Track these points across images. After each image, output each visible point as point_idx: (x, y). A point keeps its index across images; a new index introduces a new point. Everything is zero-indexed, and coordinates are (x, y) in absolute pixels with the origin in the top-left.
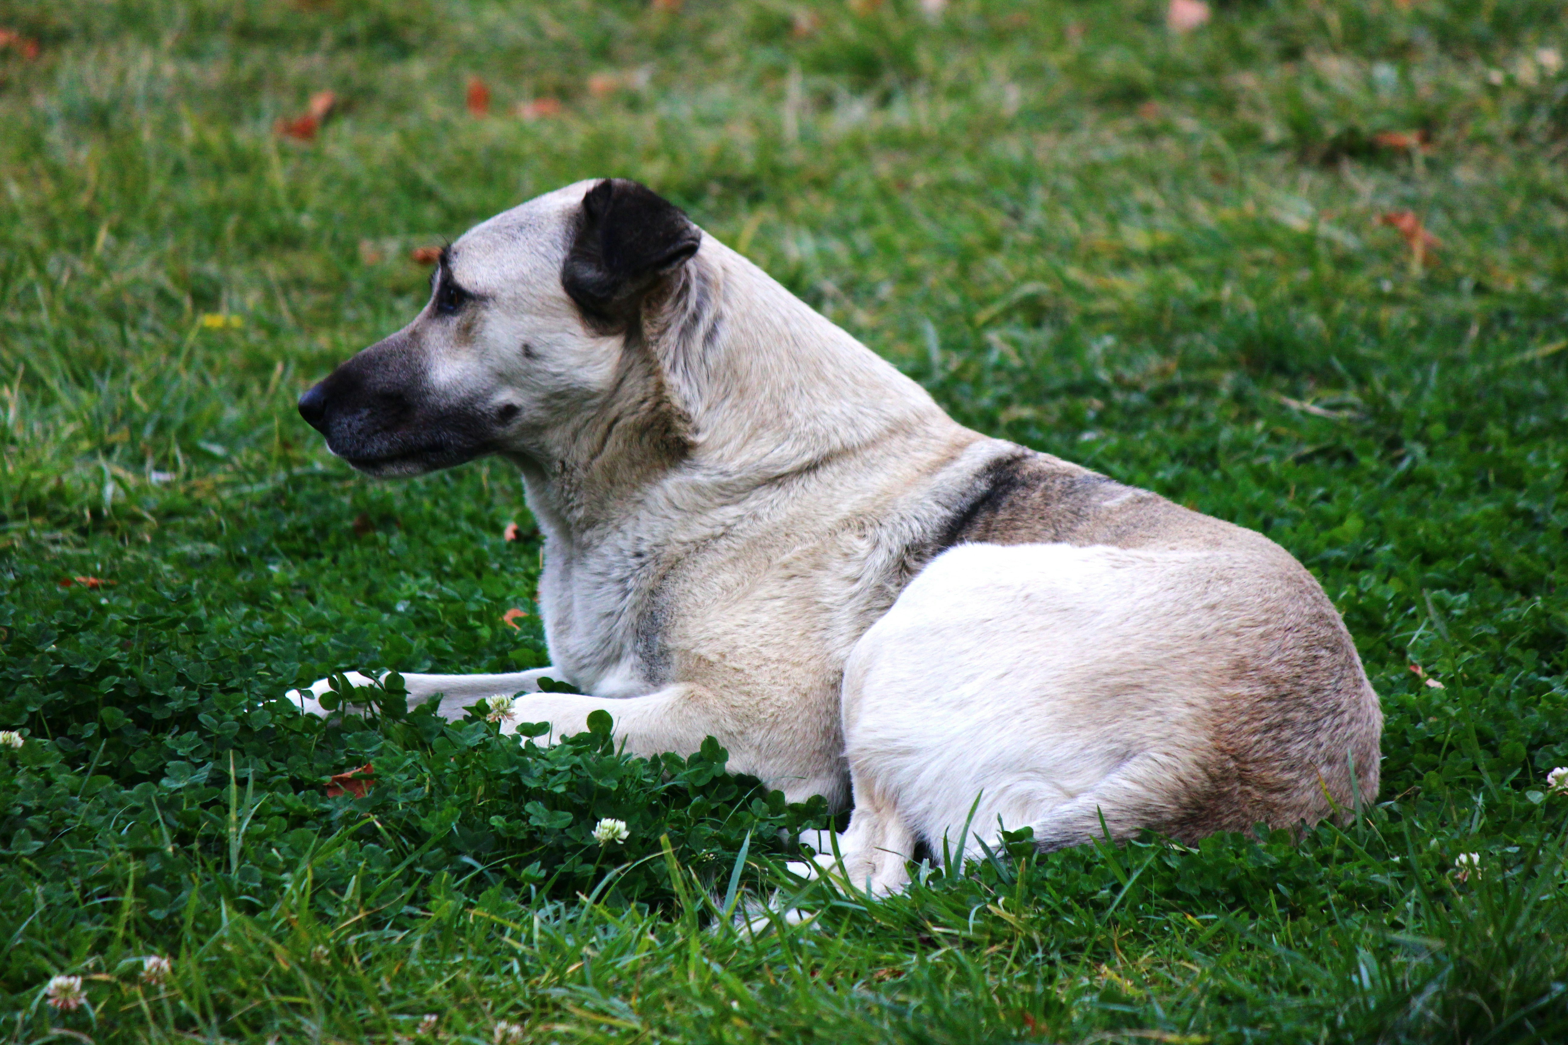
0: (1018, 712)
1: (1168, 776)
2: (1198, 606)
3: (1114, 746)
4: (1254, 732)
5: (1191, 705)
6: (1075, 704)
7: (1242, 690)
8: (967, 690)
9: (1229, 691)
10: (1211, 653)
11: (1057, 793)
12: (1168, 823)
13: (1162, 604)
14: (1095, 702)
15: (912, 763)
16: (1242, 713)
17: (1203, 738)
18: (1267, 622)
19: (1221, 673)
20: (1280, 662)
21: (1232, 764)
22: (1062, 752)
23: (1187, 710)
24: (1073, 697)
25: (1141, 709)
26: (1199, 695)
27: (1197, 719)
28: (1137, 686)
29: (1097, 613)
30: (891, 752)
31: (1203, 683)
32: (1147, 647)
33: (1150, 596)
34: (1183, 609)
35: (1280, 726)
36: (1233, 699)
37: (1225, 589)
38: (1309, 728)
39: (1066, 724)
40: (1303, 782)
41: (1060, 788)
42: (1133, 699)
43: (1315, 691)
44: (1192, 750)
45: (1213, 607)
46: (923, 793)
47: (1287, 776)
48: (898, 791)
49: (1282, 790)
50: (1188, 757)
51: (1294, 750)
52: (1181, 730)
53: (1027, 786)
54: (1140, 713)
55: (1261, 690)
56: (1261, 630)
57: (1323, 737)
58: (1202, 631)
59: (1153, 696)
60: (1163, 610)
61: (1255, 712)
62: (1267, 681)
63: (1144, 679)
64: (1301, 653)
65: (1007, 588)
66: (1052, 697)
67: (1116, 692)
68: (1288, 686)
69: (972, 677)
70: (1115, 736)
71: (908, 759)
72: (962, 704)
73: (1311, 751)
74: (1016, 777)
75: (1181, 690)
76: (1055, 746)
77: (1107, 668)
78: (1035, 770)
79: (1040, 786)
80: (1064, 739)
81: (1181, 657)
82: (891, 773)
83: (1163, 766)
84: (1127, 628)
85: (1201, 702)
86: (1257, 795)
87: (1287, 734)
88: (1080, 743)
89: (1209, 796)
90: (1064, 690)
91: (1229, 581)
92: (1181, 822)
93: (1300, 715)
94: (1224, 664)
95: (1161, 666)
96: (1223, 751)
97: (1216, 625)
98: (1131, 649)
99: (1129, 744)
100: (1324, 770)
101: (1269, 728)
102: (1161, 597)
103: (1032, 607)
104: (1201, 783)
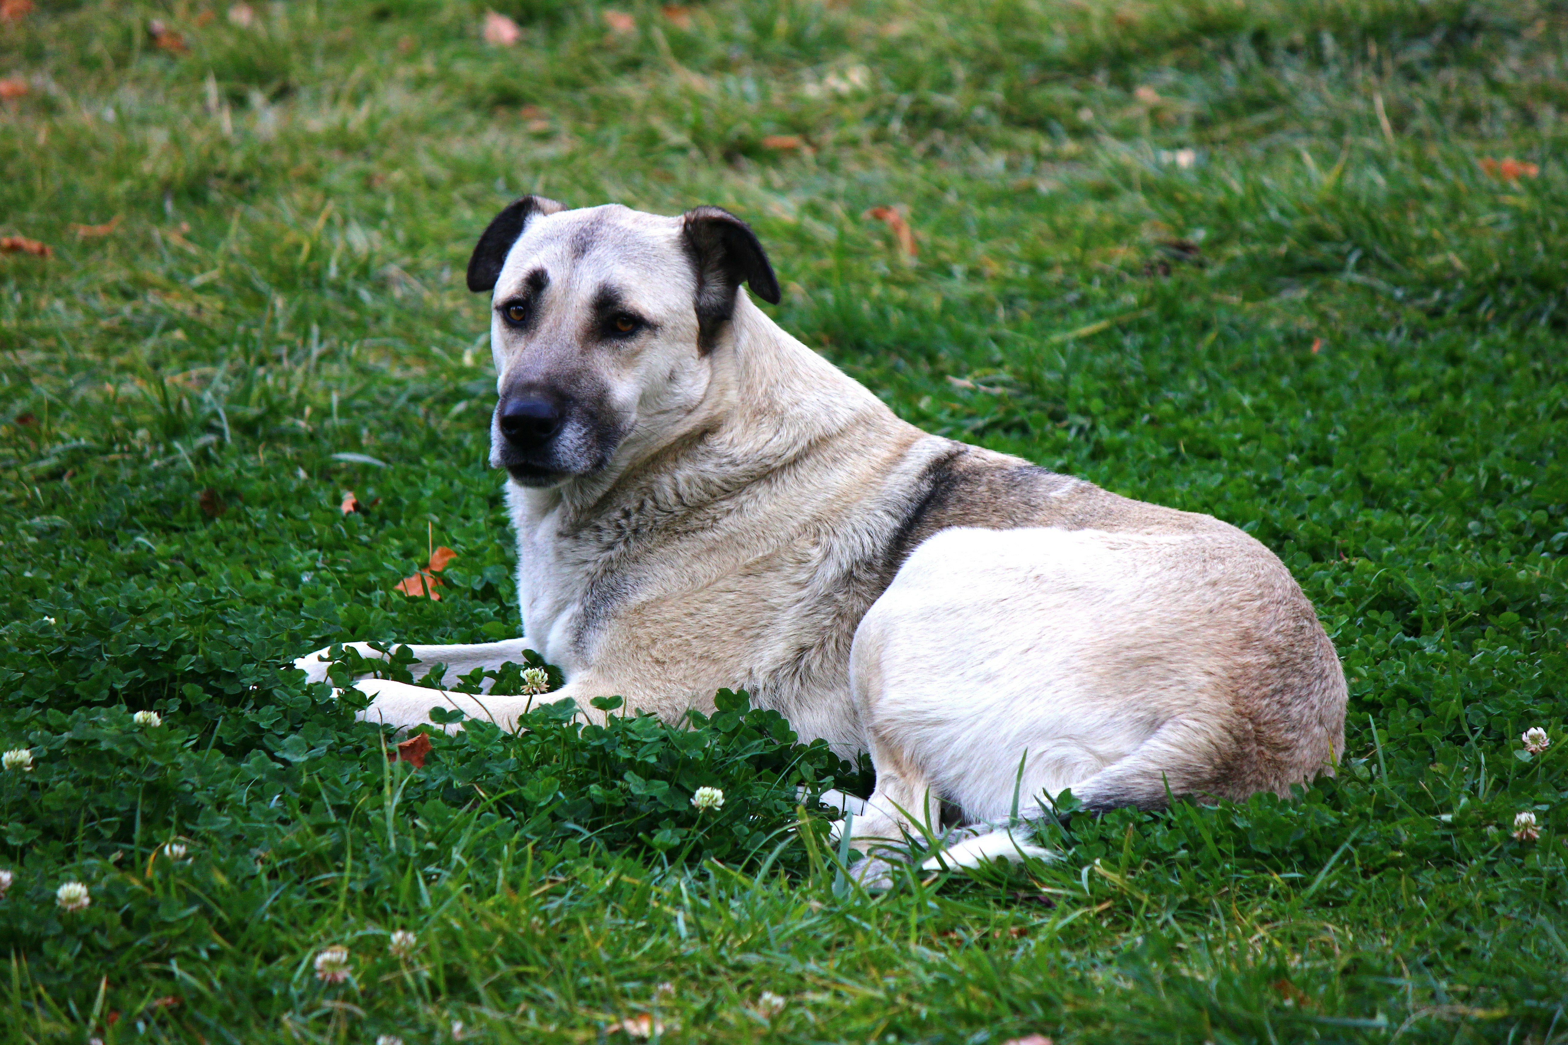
0: (1049, 684)
1: (1201, 739)
2: (1201, 583)
3: (1141, 714)
4: (1264, 697)
5: (1210, 674)
6: (1101, 676)
7: (1250, 658)
8: (992, 665)
9: (1240, 660)
10: (1220, 625)
11: (1089, 757)
12: (1207, 782)
13: (1169, 582)
14: (1119, 674)
15: (942, 734)
16: (1252, 679)
17: (1225, 703)
18: (1261, 596)
19: (1231, 643)
20: (1278, 632)
21: (1250, 727)
22: (1094, 719)
23: (1206, 679)
24: (1099, 670)
25: (1164, 678)
26: (1213, 664)
27: (1217, 686)
28: (1158, 658)
29: (1106, 591)
30: (919, 723)
31: (1217, 654)
32: (1162, 621)
33: (1154, 575)
34: (1188, 586)
35: (1281, 691)
36: (1244, 666)
37: (1221, 567)
38: (1304, 692)
39: (1094, 693)
40: (1302, 742)
41: (1092, 752)
42: (1154, 670)
43: (1305, 658)
44: (1218, 714)
45: (1214, 584)
46: (954, 760)
47: (1291, 736)
48: (927, 758)
49: (1287, 749)
50: (1215, 721)
51: (1294, 711)
52: (1204, 697)
53: (1061, 752)
54: (1162, 683)
55: (1266, 659)
56: (1258, 603)
57: (1315, 699)
58: (1208, 606)
59: (1172, 666)
60: (1170, 587)
61: (1263, 680)
62: (1271, 650)
63: (1163, 651)
64: (1292, 624)
65: (1016, 569)
66: (1079, 670)
67: (1139, 664)
68: (1285, 654)
69: (996, 653)
70: (1141, 705)
71: (941, 729)
72: (989, 678)
73: (1307, 712)
74: (1049, 744)
75: (1198, 660)
76: (1086, 714)
77: (1129, 642)
78: (1069, 737)
79: (1074, 751)
80: (1094, 708)
81: (1194, 630)
82: (920, 741)
83: (1196, 731)
84: (1140, 604)
85: (1218, 671)
86: (1268, 754)
87: (1288, 698)
88: (1109, 711)
89: (1235, 757)
90: (1087, 663)
91: (1222, 560)
92: (1216, 781)
93: (1296, 680)
94: (1232, 635)
95: (1176, 639)
96: (1243, 715)
97: (1219, 600)
98: (1147, 623)
99: (1156, 712)
100: (1317, 730)
101: (1275, 692)
102: (1165, 575)
103: (1045, 587)
104: (1228, 745)
